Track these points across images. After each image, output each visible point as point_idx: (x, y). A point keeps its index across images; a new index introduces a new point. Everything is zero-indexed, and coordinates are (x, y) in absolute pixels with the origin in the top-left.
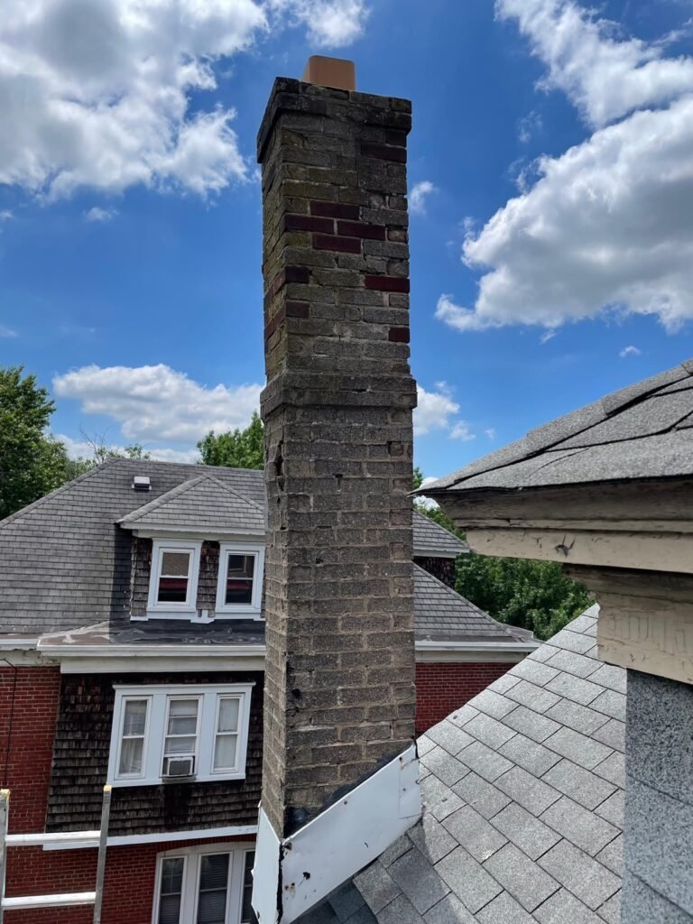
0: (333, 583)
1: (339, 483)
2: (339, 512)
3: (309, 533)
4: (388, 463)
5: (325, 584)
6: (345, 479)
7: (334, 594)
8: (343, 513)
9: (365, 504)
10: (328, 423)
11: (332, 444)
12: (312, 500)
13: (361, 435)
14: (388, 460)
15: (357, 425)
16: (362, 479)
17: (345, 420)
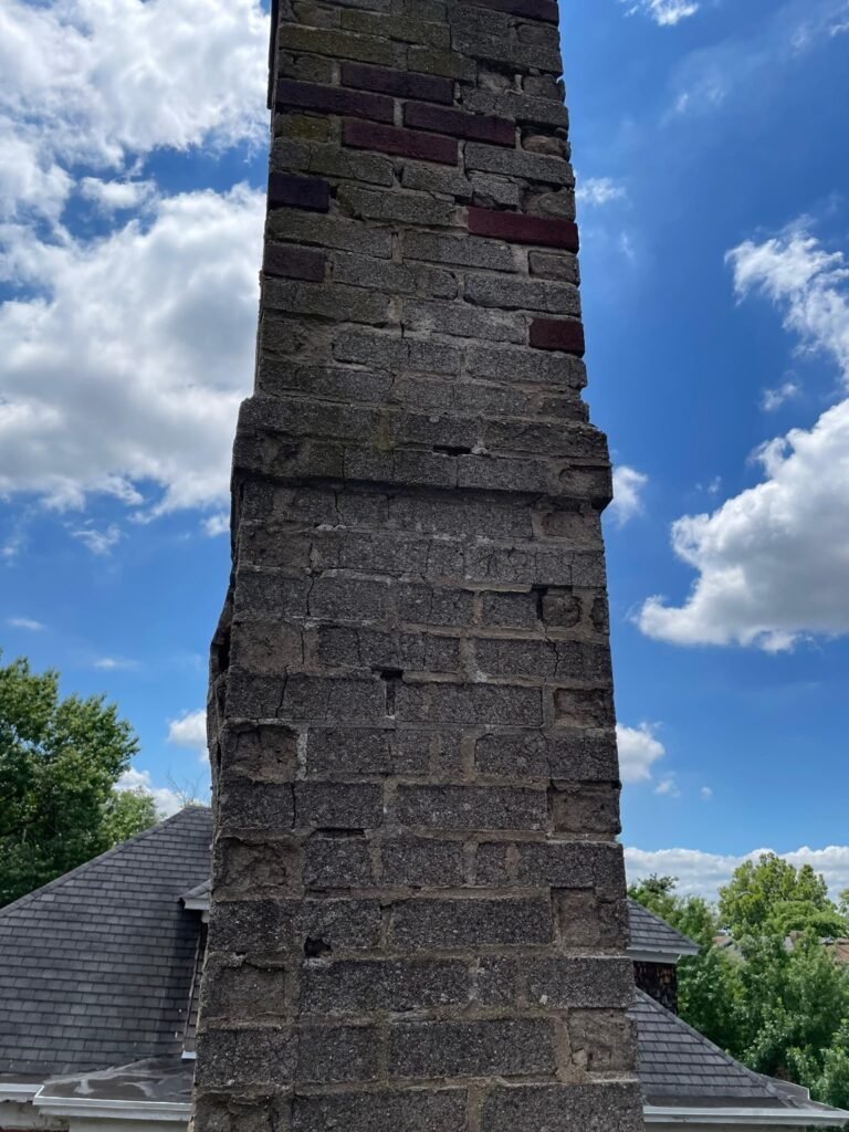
0: (362, 1029)
1: (391, 694)
2: (390, 784)
3: (289, 848)
4: (537, 643)
5: (334, 1034)
6: (409, 685)
7: (365, 1073)
8: (402, 789)
9: (469, 762)
10: (365, 527)
11: (371, 583)
12: (302, 742)
13: (459, 564)
14: (536, 637)
15: (446, 537)
16: (460, 686)
17: (412, 524)
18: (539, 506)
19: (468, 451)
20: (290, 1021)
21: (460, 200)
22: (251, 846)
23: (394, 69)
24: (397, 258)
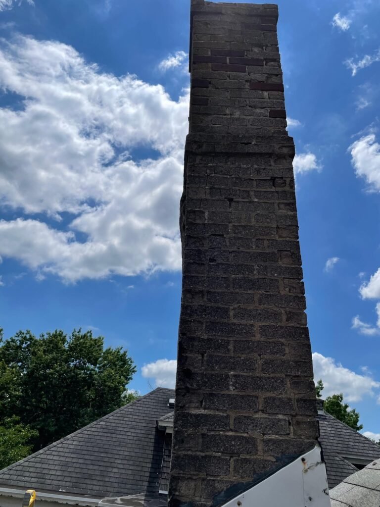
0: (225, 278)
1: (230, 205)
2: (231, 225)
3: (204, 238)
4: (273, 192)
5: (218, 278)
6: (235, 202)
7: (226, 287)
8: (234, 226)
9: (253, 220)
10: (221, 164)
11: (223, 177)
12: (206, 214)
13: (249, 172)
14: (272, 190)
15: (245, 166)
16: (250, 202)
17: (235, 163)
18: (273, 157)
19: (251, 143)
20: (206, 275)
21: (247, 81)
22: (194, 238)
23: (226, 49)
24: (229, 98)
